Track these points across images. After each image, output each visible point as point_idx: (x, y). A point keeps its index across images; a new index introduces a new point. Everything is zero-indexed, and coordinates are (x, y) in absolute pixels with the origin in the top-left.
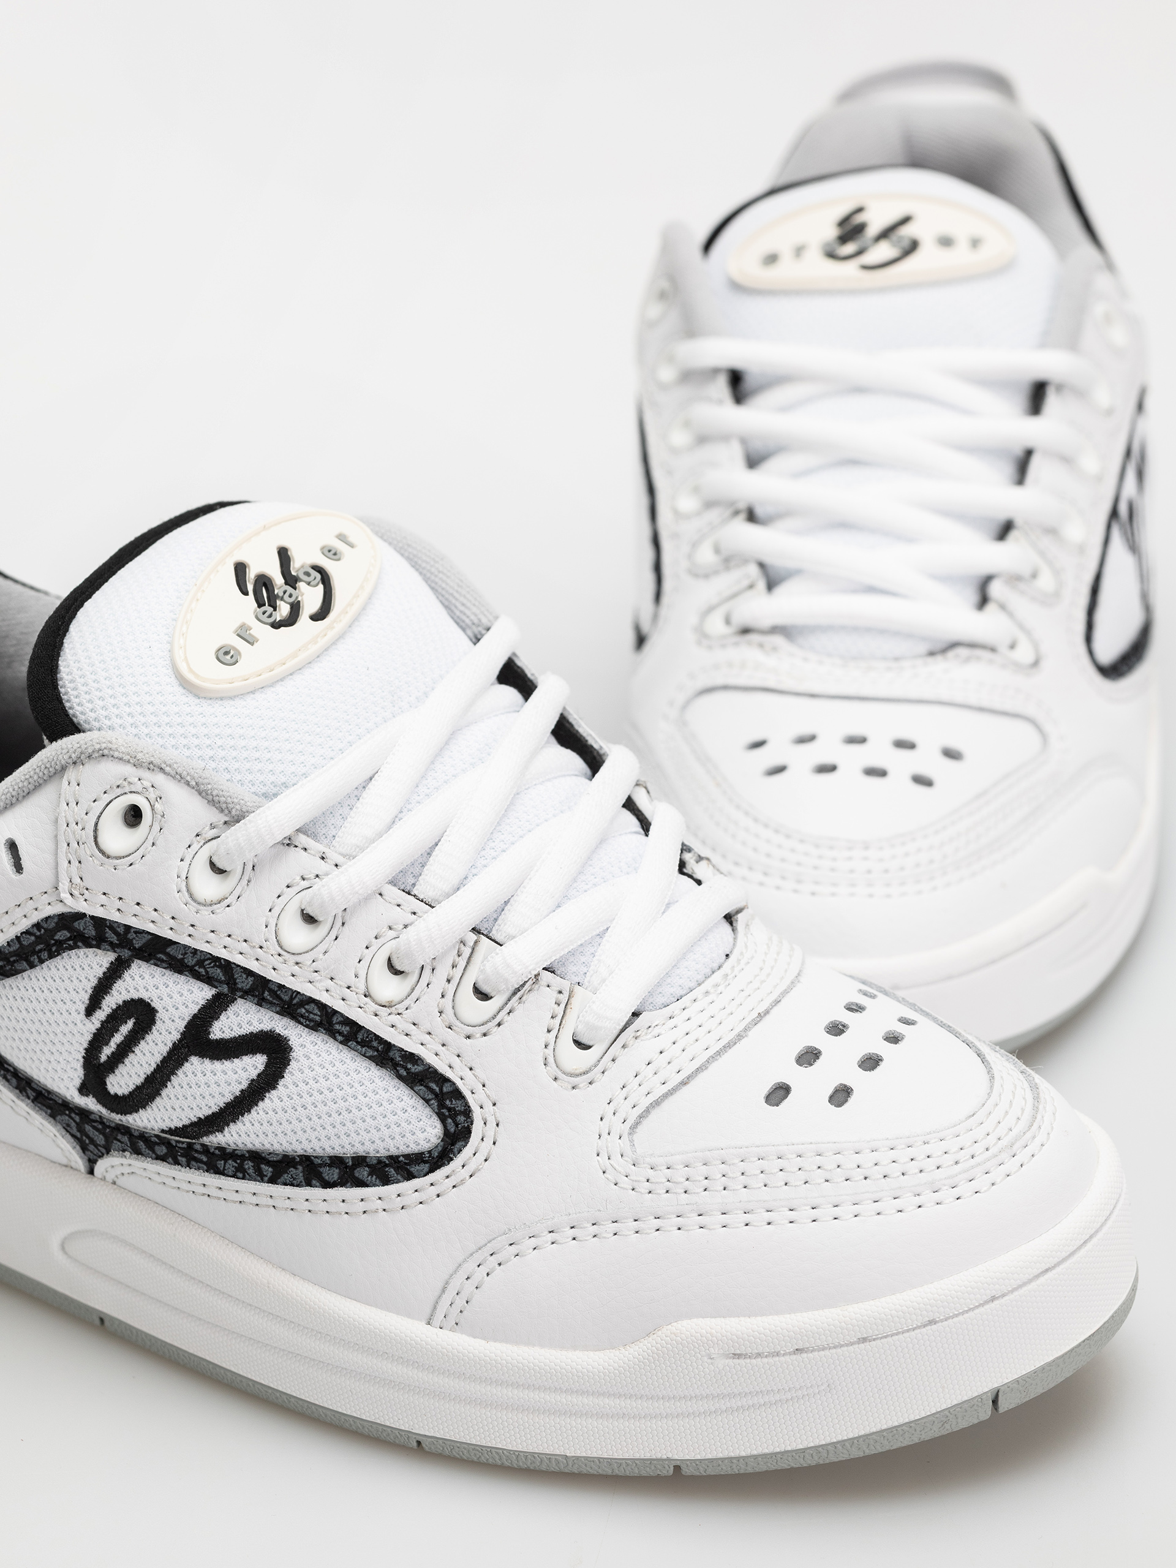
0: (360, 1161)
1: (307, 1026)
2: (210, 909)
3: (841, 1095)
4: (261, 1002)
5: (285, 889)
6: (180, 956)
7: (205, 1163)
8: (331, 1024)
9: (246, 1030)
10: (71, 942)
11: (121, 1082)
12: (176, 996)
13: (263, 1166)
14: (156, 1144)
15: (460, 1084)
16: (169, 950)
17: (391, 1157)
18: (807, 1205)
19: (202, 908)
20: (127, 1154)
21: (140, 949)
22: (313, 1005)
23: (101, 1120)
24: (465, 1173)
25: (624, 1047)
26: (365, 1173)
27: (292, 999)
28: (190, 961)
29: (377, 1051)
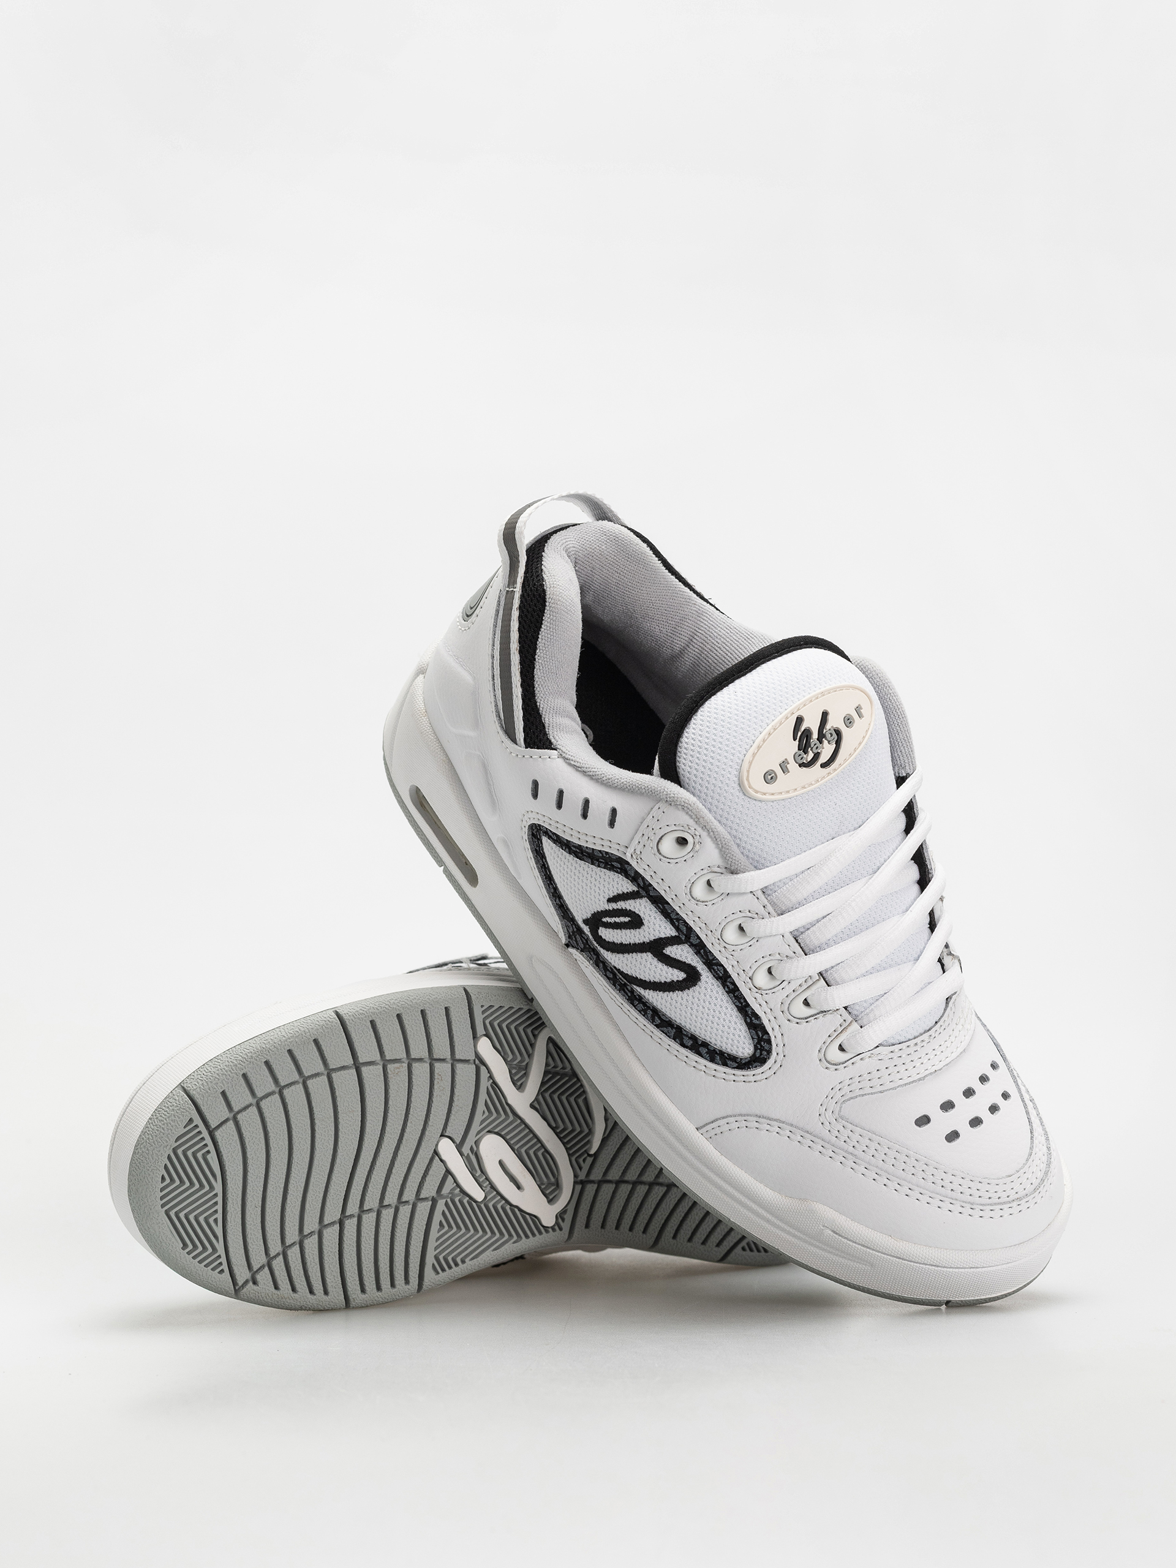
0: (705, 1044)
1: (714, 976)
2: (697, 902)
3: (953, 1136)
4: (698, 953)
5: (739, 912)
6: (670, 911)
7: (628, 996)
8: (726, 981)
9: (683, 959)
10: (619, 870)
11: (606, 934)
12: (657, 925)
13: (656, 1018)
14: (609, 970)
15: (773, 1039)
16: (665, 905)
17: (720, 1051)
18: (907, 1186)
19: (692, 900)
20: (591, 962)
21: (651, 896)
22: (722, 968)
23: (587, 940)
24: (753, 1079)
25: (861, 1059)
26: (705, 1051)
27: (713, 960)
28: (673, 916)
29: (742, 1004)
